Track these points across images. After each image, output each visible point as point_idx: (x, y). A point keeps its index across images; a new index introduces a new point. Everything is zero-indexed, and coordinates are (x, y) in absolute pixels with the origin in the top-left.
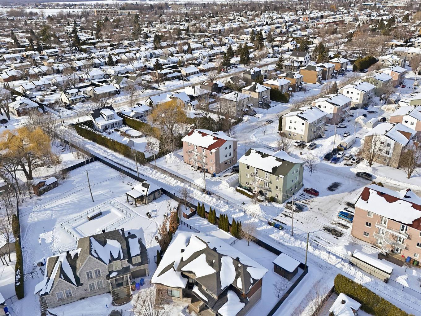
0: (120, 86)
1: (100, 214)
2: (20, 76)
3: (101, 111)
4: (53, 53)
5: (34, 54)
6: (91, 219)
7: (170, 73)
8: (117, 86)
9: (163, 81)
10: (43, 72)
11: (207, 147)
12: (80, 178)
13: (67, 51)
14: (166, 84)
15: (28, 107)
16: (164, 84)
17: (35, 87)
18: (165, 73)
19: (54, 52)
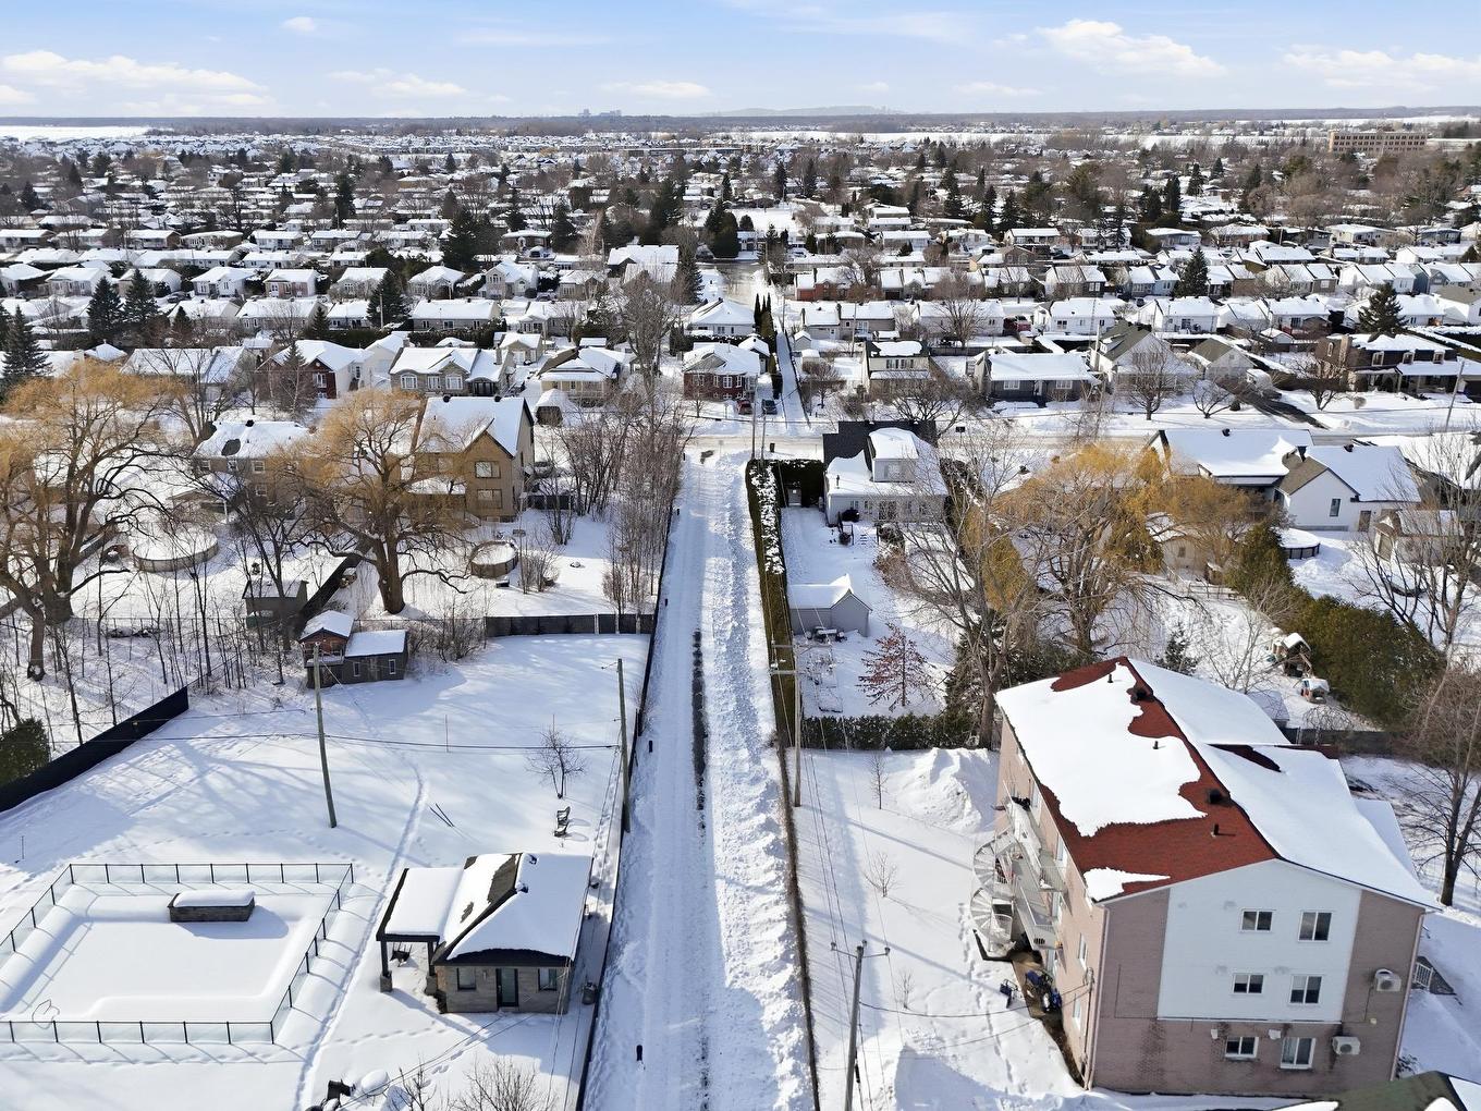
0: (1115, 368)
1: (236, 916)
2: (847, 286)
3: (873, 435)
4: (1037, 240)
5: (971, 237)
6: (182, 915)
7: (1424, 355)
8: (1106, 365)
9: (1363, 385)
10: (924, 286)
11: (1087, 829)
12: (487, 685)
13: (1088, 239)
14: (1367, 405)
15: (720, 371)
16: (1361, 401)
17: (838, 322)
18: (1388, 353)
19: (1041, 238)
